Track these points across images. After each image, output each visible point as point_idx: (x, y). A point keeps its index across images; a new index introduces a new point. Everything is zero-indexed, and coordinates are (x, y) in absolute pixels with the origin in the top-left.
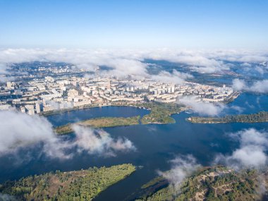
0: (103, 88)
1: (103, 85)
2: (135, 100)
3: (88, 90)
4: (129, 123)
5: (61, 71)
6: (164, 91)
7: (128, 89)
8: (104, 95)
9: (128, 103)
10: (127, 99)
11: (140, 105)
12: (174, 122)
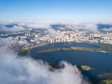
0: (79, 35)
2: (94, 41)
3: (73, 36)
4: (89, 50)
5: (63, 28)
7: (90, 37)
8: (80, 38)
9: (90, 42)
10: (89, 40)
11: (96, 44)
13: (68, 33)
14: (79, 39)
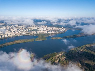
0: (20, 29)
1: (19, 29)
2: (32, 33)
3: (14, 30)
4: (30, 41)
5: (2, 24)
6: (43, 30)
7: (29, 30)
8: (20, 32)
9: (30, 34)
11: (34, 35)
12: (47, 39)
13: (8, 28)
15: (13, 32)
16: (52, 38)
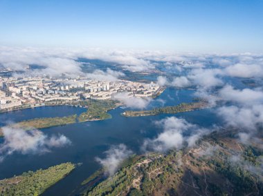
0: (35, 88)
1: (34, 85)
2: (71, 99)
3: (18, 91)
4: (65, 122)
6: (99, 89)
7: (62, 88)
8: (37, 95)
9: (63, 102)
10: (62, 98)
12: (111, 117)
14: (37, 97)
15: (17, 95)
16: (124, 113)
